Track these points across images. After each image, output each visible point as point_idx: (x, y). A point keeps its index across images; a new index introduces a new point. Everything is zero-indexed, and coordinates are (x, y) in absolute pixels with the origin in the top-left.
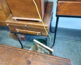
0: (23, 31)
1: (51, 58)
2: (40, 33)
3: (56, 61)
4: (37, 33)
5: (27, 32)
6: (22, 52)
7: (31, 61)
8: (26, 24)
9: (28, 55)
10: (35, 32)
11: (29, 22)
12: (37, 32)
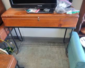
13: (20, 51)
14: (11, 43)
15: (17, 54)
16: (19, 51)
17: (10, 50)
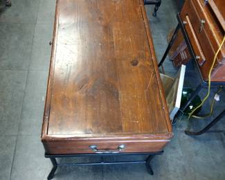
0: (190, 30)
1: (158, 95)
2: (204, 59)
3: (157, 106)
4: (199, 55)
5: (192, 36)
6: (148, 46)
7: (138, 65)
8: (206, 21)
9: (147, 58)
10: (200, 51)
11: (213, 23)
12: (201, 53)
13: (200, 140)
14: (217, 98)
15: (186, 132)
16: (200, 136)
17: (191, 107)
